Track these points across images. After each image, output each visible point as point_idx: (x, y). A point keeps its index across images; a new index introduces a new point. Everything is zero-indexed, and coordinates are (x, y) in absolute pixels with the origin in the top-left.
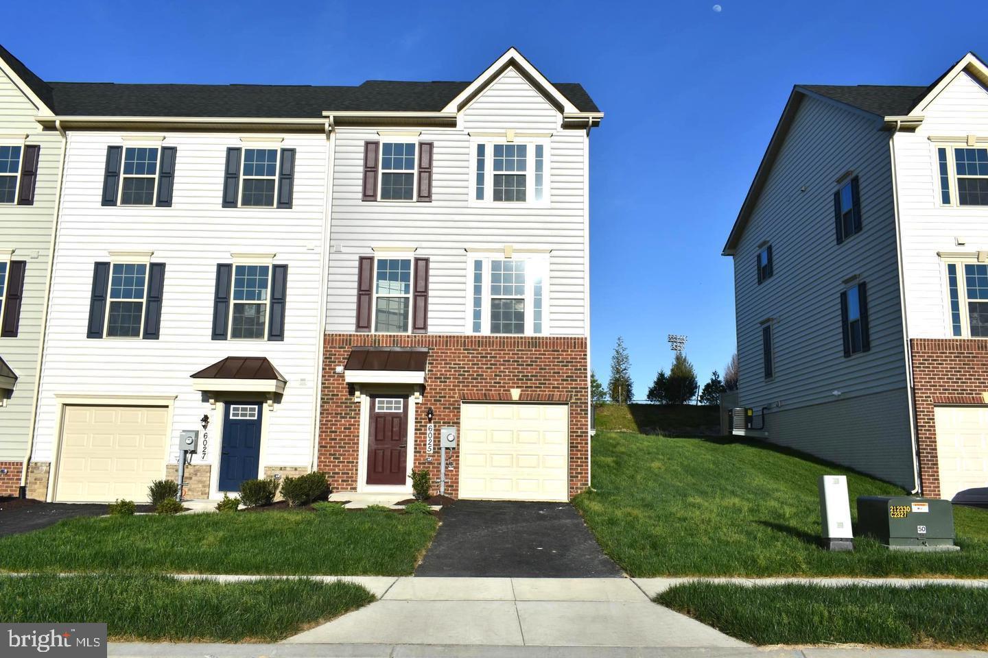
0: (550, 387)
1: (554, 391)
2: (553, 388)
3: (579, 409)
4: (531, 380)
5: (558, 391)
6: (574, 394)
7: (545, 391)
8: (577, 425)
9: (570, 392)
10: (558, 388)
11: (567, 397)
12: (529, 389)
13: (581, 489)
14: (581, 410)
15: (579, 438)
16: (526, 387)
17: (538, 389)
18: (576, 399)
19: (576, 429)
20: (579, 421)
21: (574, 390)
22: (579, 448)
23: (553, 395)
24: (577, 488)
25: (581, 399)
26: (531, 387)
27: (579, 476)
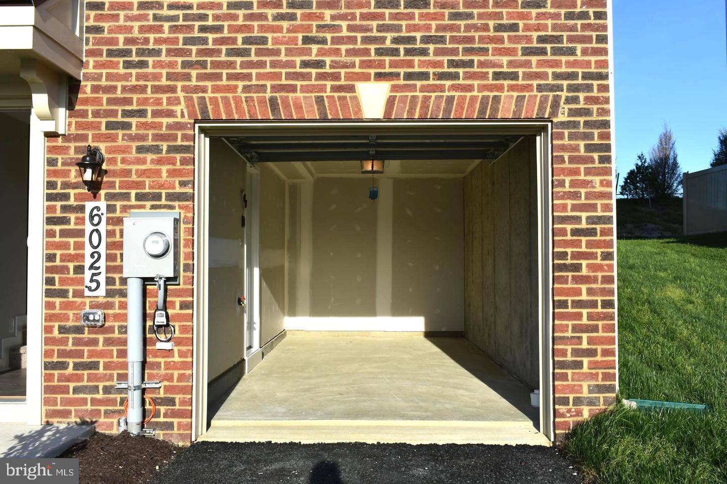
0: (484, 76)
1: (500, 88)
2: (497, 76)
3: (582, 144)
4: (424, 52)
5: (512, 88)
6: (564, 94)
7: (470, 88)
8: (576, 195)
9: (553, 88)
10: (514, 76)
11: (542, 108)
12: (419, 84)
13: (591, 402)
14: (589, 148)
15: (584, 239)
16: (409, 76)
17: (448, 83)
18: (572, 113)
19: (575, 208)
20: (585, 184)
21: (565, 83)
22: (584, 272)
23: (497, 99)
24: (578, 401)
25: (587, 112)
26: (424, 76)
27: (586, 361)
